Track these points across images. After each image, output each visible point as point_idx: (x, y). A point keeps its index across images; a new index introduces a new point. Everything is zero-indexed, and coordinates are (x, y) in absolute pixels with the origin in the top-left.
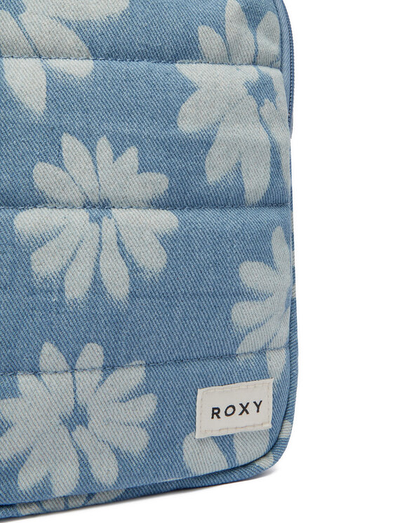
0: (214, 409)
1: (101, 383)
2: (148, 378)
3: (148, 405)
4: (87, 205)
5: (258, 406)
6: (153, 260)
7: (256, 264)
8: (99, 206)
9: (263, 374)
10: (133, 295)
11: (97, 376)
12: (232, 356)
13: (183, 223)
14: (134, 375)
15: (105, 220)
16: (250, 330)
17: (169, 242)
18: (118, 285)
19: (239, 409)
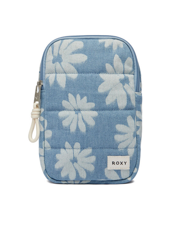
0: (113, 162)
1: (80, 152)
2: (93, 152)
3: (93, 158)
4: (75, 110)
5: (125, 163)
6: (92, 123)
7: (121, 125)
8: (78, 111)
9: (126, 154)
10: (87, 131)
11: (79, 150)
12: (117, 148)
13: (99, 114)
14: (89, 151)
15: (79, 113)
16: (121, 142)
17: (95, 119)
18: (83, 129)
19: (120, 163)
